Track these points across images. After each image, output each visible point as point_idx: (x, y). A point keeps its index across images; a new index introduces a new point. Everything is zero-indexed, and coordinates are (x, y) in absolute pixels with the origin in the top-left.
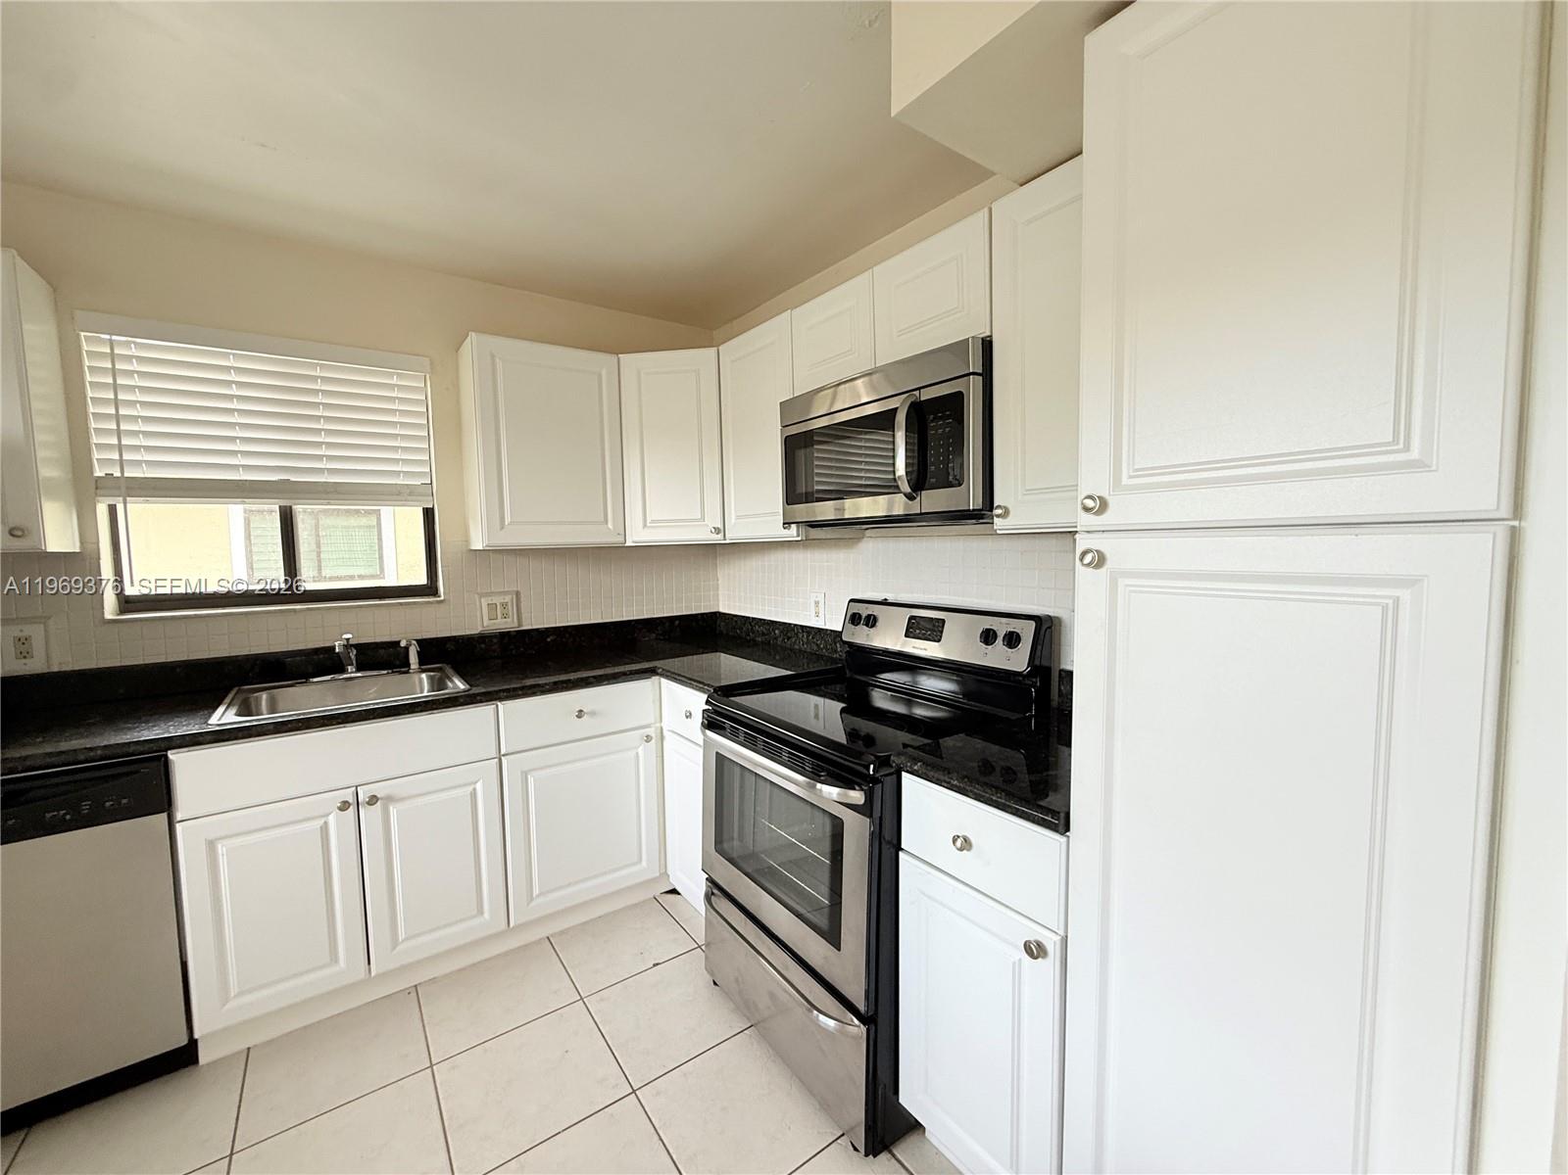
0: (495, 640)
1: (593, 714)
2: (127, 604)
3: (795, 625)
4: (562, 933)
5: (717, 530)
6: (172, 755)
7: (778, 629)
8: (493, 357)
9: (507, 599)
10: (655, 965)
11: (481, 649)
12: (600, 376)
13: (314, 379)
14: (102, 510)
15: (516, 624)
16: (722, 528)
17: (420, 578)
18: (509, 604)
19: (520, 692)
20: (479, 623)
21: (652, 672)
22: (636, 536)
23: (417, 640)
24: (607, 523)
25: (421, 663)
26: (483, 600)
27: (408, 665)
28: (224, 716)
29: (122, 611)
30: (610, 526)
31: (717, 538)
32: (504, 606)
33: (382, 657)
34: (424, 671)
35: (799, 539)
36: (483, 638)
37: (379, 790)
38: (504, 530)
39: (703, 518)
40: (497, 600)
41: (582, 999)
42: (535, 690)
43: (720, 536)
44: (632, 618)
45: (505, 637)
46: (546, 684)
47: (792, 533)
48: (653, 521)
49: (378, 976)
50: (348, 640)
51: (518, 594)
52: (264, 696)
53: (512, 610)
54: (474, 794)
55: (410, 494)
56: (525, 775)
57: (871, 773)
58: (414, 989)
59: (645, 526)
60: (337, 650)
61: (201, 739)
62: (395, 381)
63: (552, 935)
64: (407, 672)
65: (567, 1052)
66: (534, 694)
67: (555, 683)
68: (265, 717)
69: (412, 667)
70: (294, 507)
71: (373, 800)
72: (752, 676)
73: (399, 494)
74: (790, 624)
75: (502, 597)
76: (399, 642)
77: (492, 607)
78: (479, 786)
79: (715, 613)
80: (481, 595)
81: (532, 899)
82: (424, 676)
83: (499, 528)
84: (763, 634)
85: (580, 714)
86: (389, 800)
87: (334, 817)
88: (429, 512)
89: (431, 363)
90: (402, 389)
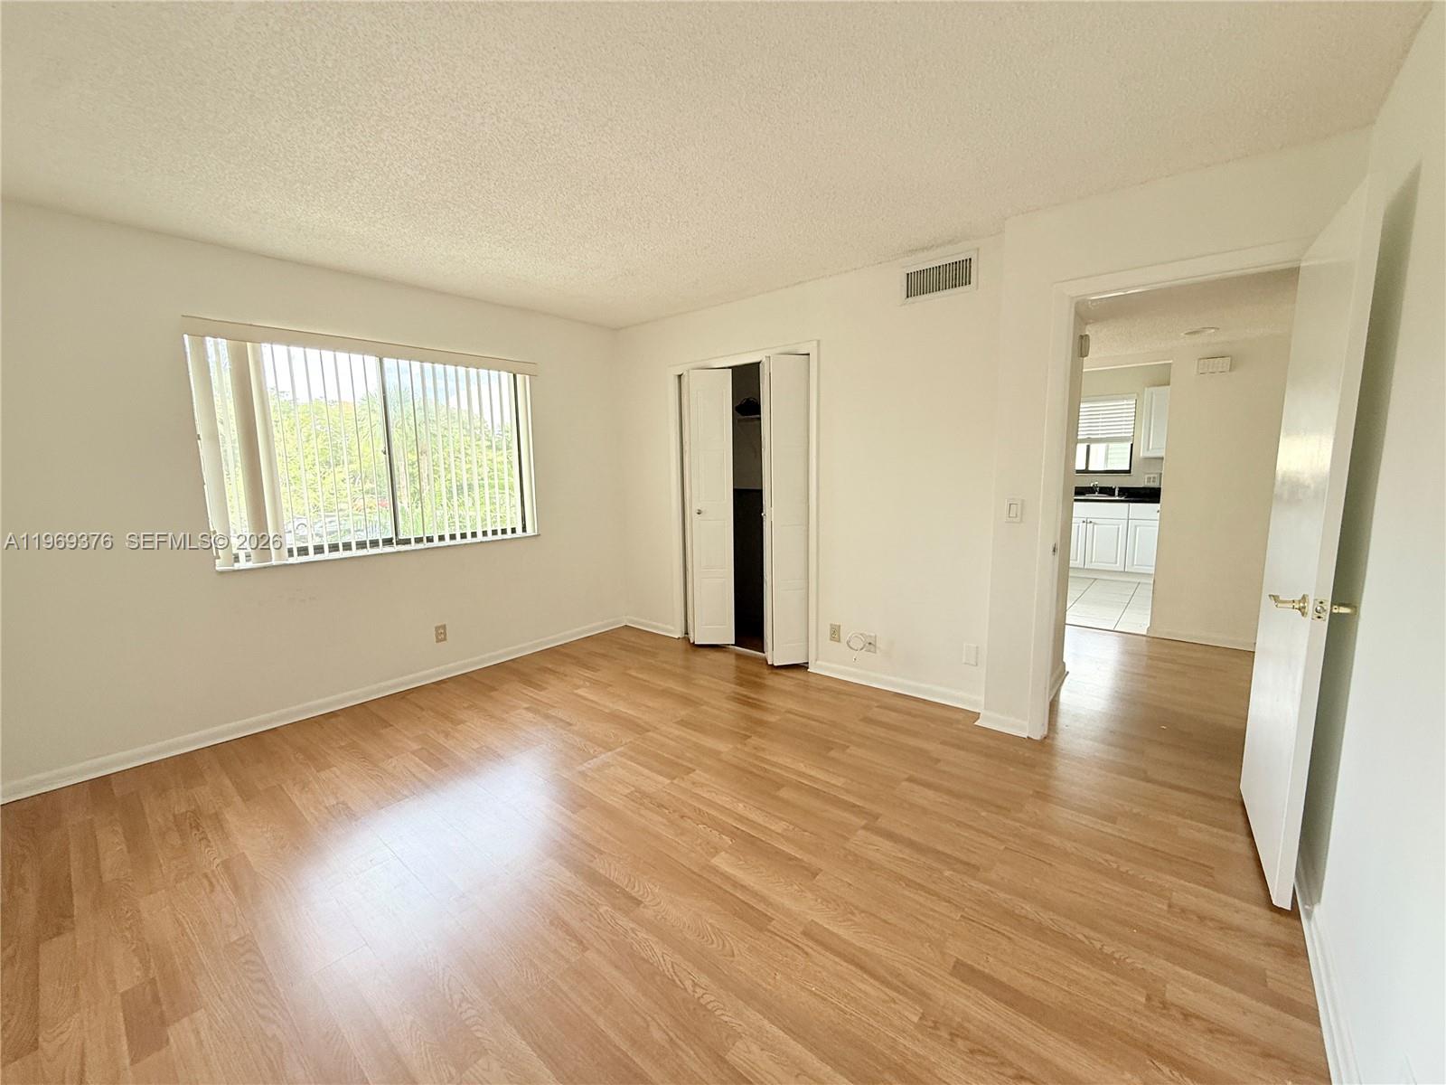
9: (1156, 475)
17: (1128, 468)
18: (1156, 477)
20: (1143, 483)
23: (1119, 487)
25: (1119, 491)
26: (1146, 476)
32: (1154, 478)
33: (1108, 491)
37: (1093, 521)
38: (1151, 451)
40: (1152, 476)
49: (1086, 568)
50: (1096, 485)
51: (1161, 474)
53: (1157, 480)
54: (1119, 527)
56: (1136, 527)
62: (1125, 403)
69: (1116, 492)
70: (1090, 445)
71: (1090, 523)
73: (1121, 439)
75: (1154, 475)
76: (1112, 486)
77: (1149, 478)
78: (1121, 527)
80: (1146, 474)
81: (1133, 565)
83: (1148, 450)
86: (1095, 524)
87: (1081, 524)
88: (1132, 445)
89: (1138, 395)
90: (1128, 405)
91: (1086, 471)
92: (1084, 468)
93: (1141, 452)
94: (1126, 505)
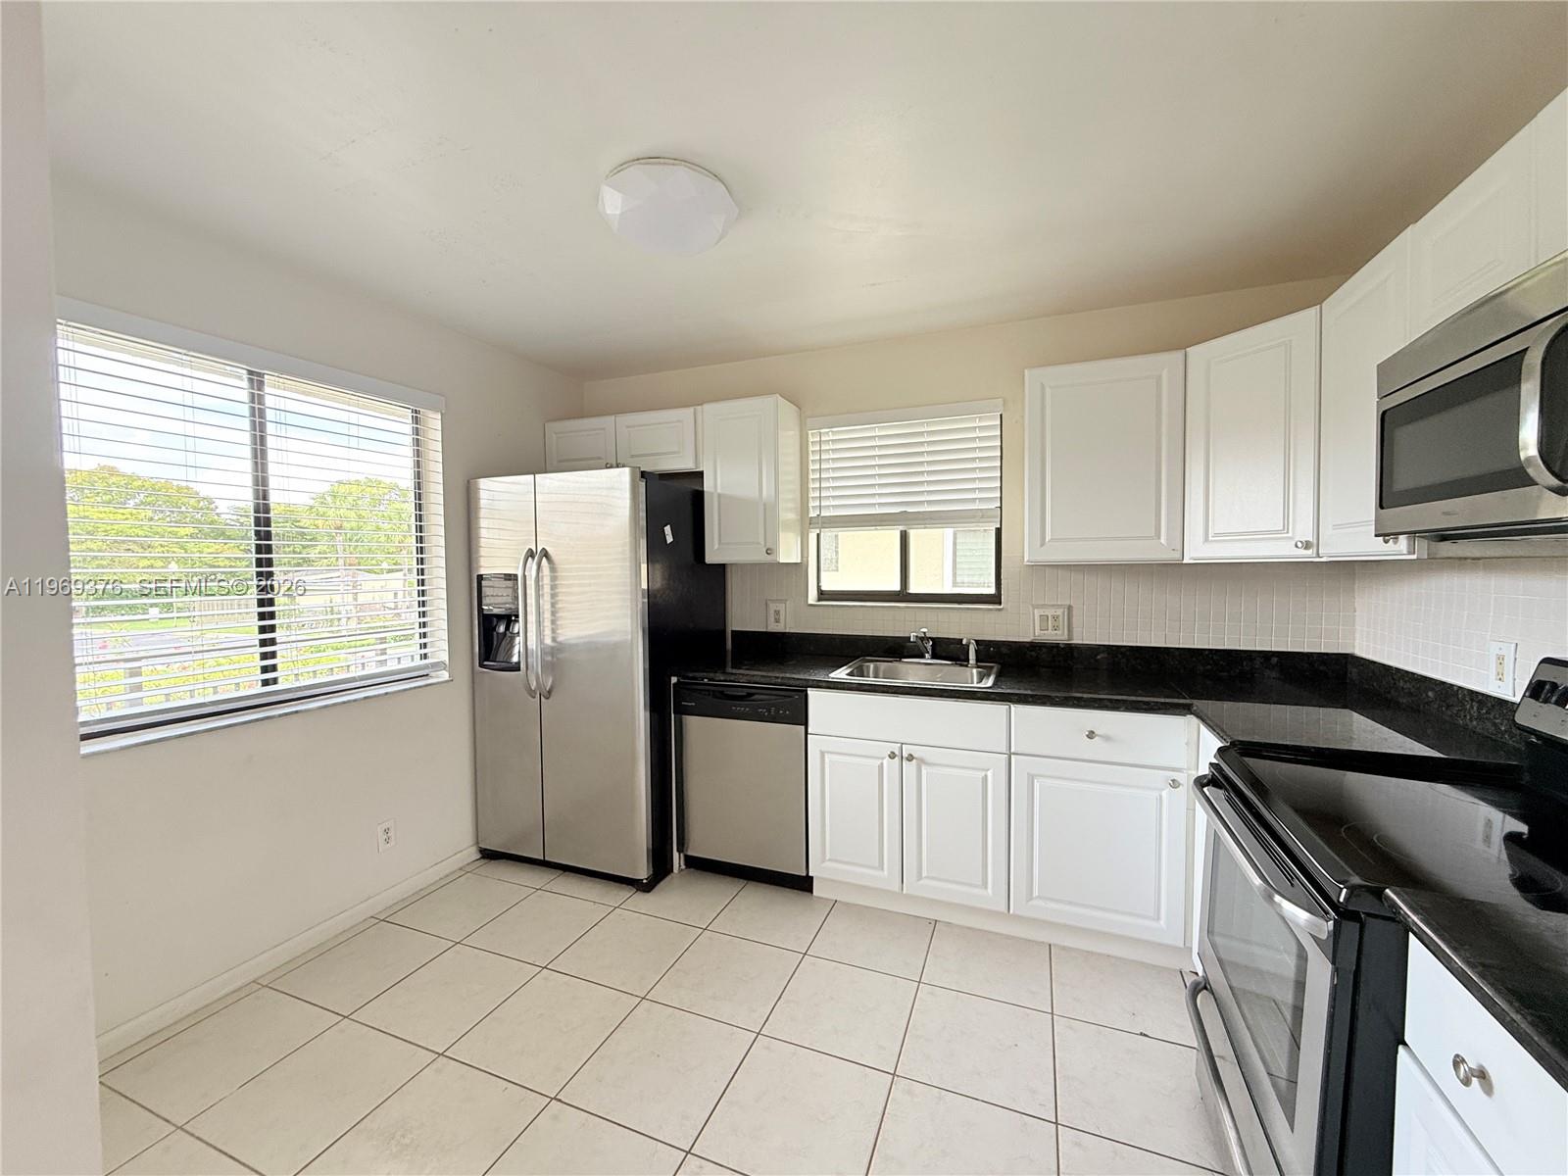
0: (1044, 650)
1: (1107, 738)
2: (822, 595)
3: (1460, 688)
4: (1064, 948)
5: (1307, 545)
6: (810, 692)
7: (1433, 690)
8: (1043, 387)
9: (1059, 612)
10: (1141, 1034)
11: (1031, 656)
12: (1159, 378)
13: (921, 434)
14: (812, 537)
15: (1066, 637)
16: (1315, 542)
17: (992, 590)
18: (1061, 618)
19: (1030, 699)
20: (1032, 634)
21: (1184, 710)
22: (1197, 551)
23: (976, 641)
24: (1159, 538)
25: (978, 660)
26: (1036, 611)
27: (968, 660)
28: (841, 674)
29: (819, 600)
30: (1163, 540)
31: (1307, 555)
32: (1056, 618)
33: (948, 651)
34: (978, 667)
35: (1414, 557)
36: (1034, 646)
37: (917, 752)
38: (1044, 547)
39: (1286, 528)
40: (1050, 612)
41: (1052, 1013)
42: (1045, 700)
43: (1309, 552)
44: (1206, 647)
45: (1053, 648)
46: (1057, 697)
47: (1400, 548)
48: (1216, 535)
49: (906, 895)
50: (925, 633)
51: (1070, 608)
52: (872, 666)
53: (1063, 622)
54: (985, 778)
55: (982, 517)
56: (1031, 778)
57: (1341, 900)
58: (933, 923)
59: (1206, 539)
60: (912, 640)
61: (820, 684)
62: (977, 424)
63: (1055, 945)
64: (967, 666)
65: (1016, 1045)
66: (1043, 704)
67: (1066, 698)
68: (870, 680)
69: (971, 662)
70: (908, 531)
71: (910, 758)
72: (1314, 742)
73: (974, 517)
74: (1452, 685)
75: (1053, 610)
76: (962, 640)
77: (1044, 618)
78: (989, 774)
79: (1346, 656)
80: (1035, 607)
81: (1031, 899)
82: (975, 671)
83: (1039, 544)
84: (1410, 694)
85: (1091, 735)
86: (922, 761)
87: (886, 761)
88: (999, 532)
89: (1005, 402)
90: (982, 429)
91: (903, 596)
92: (896, 586)
93: (1023, 550)
94: (999, 709)
